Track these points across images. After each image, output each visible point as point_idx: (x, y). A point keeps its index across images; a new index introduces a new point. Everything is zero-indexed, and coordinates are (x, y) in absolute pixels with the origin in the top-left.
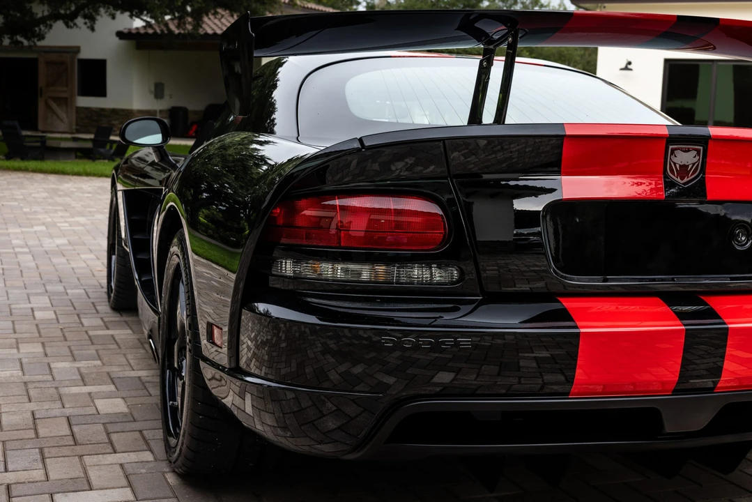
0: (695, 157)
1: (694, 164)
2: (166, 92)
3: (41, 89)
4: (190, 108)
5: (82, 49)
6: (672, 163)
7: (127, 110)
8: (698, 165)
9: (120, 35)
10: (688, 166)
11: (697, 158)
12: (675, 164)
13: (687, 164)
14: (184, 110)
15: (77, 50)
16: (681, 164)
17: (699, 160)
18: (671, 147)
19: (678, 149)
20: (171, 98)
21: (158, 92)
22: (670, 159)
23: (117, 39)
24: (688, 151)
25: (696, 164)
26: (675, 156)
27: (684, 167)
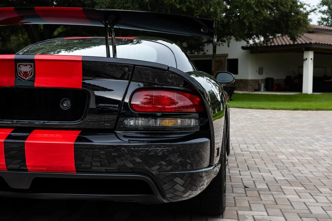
0: (30, 68)
1: (30, 71)
2: (264, 72)
3: (213, 72)
4: (275, 78)
5: (229, 55)
6: (20, 71)
7: (246, 80)
8: (32, 71)
9: (243, 48)
10: (27, 72)
11: (31, 68)
12: (21, 71)
13: (27, 71)
14: (272, 79)
15: (227, 55)
16: (24, 71)
17: (32, 69)
18: (18, 64)
19: (22, 65)
20: (266, 74)
21: (260, 72)
22: (19, 69)
23: (242, 50)
24: (26, 65)
25: (31, 71)
26: (21, 68)
27: (26, 73)
